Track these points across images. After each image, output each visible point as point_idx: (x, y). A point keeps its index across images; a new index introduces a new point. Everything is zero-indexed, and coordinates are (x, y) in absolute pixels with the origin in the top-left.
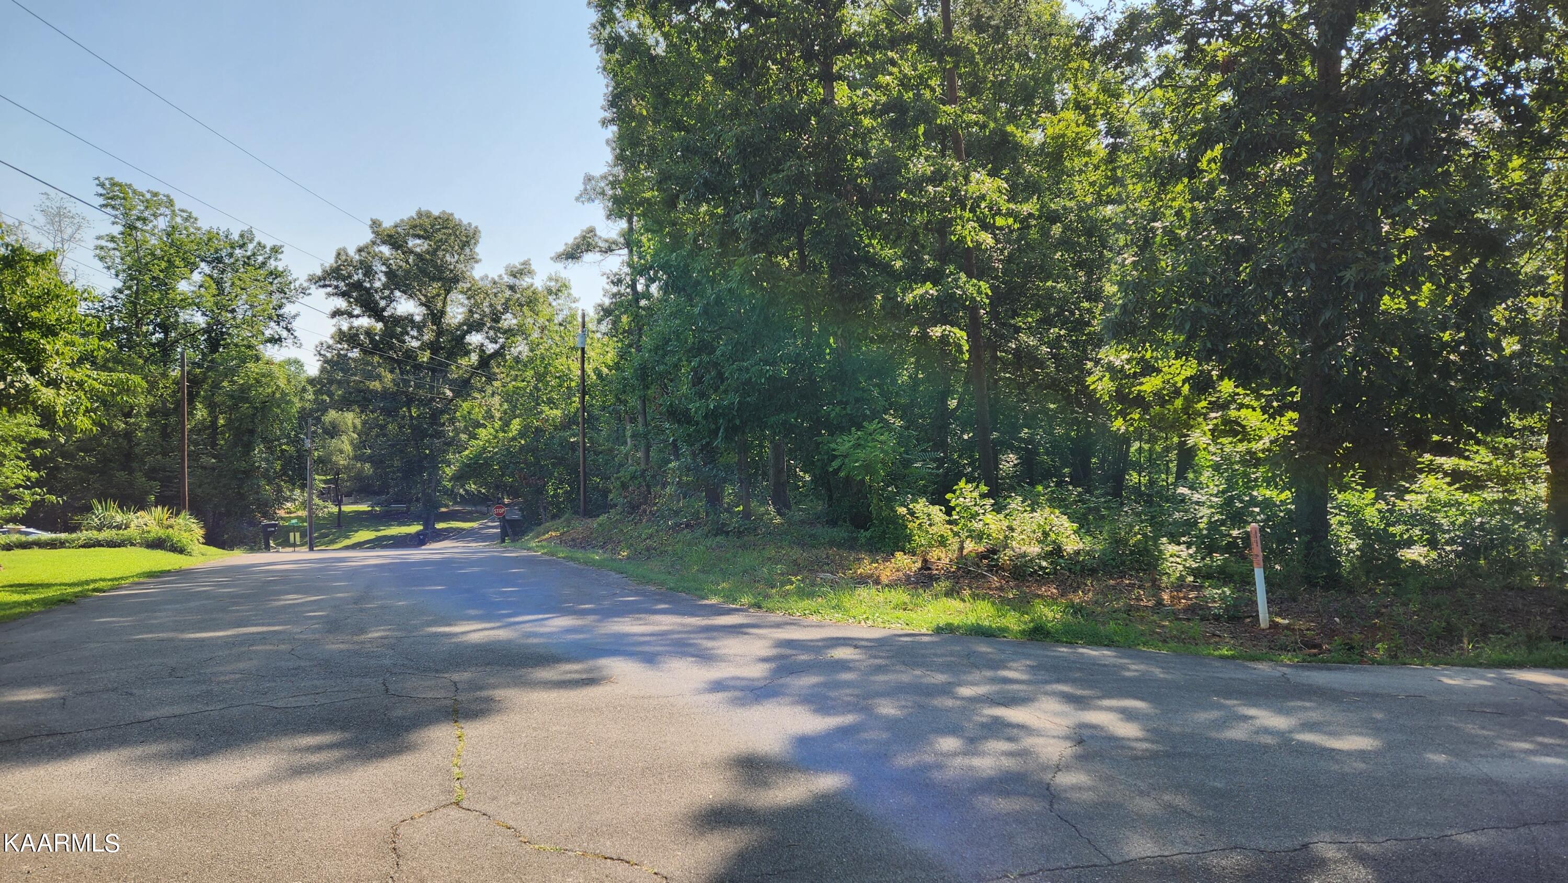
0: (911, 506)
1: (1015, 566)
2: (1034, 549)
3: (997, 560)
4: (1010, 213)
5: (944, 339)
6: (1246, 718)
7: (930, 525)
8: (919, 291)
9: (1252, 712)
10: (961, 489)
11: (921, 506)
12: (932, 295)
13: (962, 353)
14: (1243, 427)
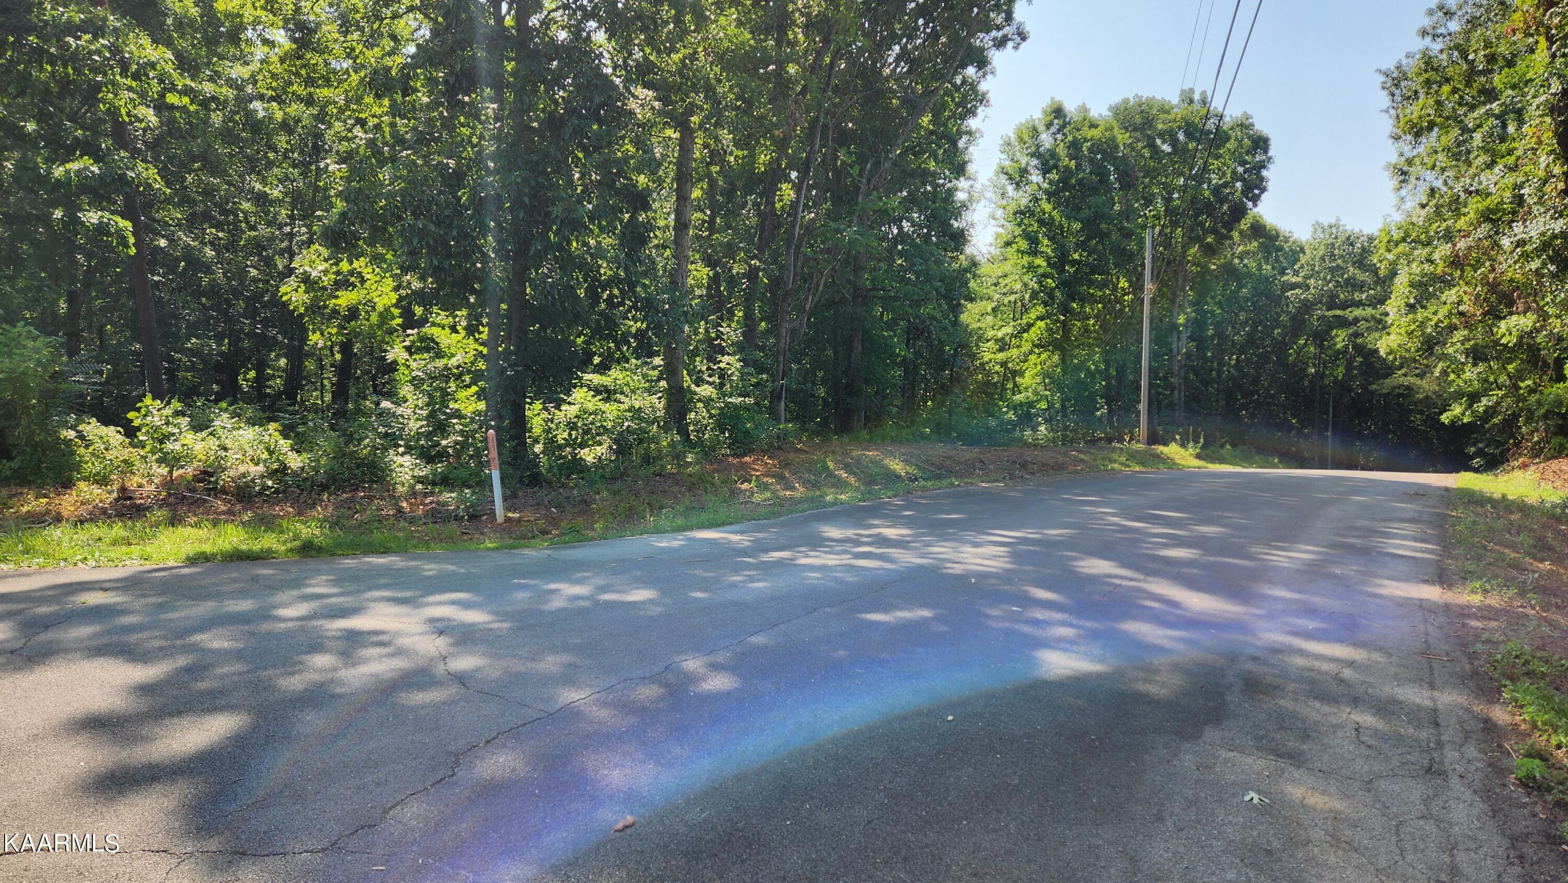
0: (80, 428)
1: (238, 488)
2: (256, 470)
3: (216, 482)
4: (186, 91)
5: (102, 229)
6: (554, 591)
7: (107, 449)
8: (74, 166)
9: (553, 586)
10: (147, 407)
11: (92, 428)
12: (92, 172)
13: (127, 246)
14: (437, 344)
